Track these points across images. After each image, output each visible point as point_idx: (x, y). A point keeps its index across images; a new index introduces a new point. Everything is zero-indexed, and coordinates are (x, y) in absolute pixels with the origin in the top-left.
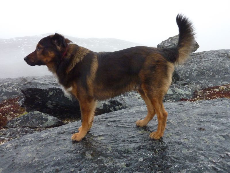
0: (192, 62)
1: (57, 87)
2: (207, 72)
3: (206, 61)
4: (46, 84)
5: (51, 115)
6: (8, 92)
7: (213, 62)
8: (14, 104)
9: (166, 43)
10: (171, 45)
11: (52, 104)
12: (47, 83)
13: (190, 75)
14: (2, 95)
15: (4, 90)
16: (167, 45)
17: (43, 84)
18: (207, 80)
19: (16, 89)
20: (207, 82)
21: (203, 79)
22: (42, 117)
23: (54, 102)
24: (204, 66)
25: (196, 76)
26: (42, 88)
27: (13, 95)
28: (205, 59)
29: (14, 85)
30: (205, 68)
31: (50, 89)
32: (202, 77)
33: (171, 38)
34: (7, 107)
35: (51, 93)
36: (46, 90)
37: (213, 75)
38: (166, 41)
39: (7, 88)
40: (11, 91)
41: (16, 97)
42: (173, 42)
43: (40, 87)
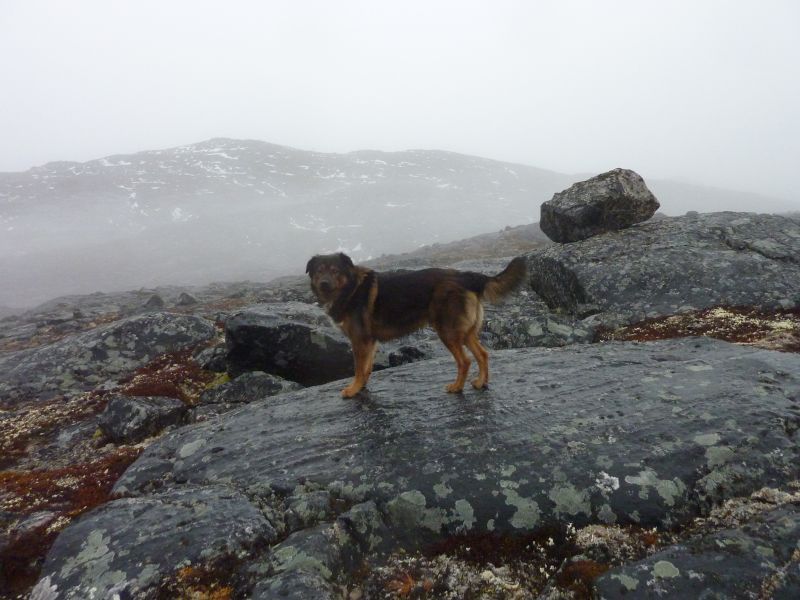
0: (623, 254)
1: (296, 323)
2: (653, 280)
3: (659, 250)
4: (272, 317)
5: (287, 379)
6: (167, 335)
7: (673, 253)
8: (186, 363)
9: (564, 201)
10: (576, 207)
11: (285, 358)
12: (274, 315)
13: (611, 287)
14: (153, 342)
15: (157, 330)
16: (566, 204)
17: (268, 317)
18: (648, 301)
19: (183, 329)
20: (648, 306)
21: (639, 298)
22: (270, 381)
23: (289, 354)
24: (647, 264)
25: (623, 293)
26: (267, 326)
27: (180, 343)
28: (658, 246)
29: (177, 319)
30: (649, 270)
31: (281, 327)
32: (637, 294)
33: (579, 185)
34: (172, 369)
35: (284, 336)
36: (275, 329)
37: (666, 289)
38: (564, 192)
39: (165, 326)
40: (173, 333)
41: (187, 348)
42: (582, 198)
43: (263, 323)
